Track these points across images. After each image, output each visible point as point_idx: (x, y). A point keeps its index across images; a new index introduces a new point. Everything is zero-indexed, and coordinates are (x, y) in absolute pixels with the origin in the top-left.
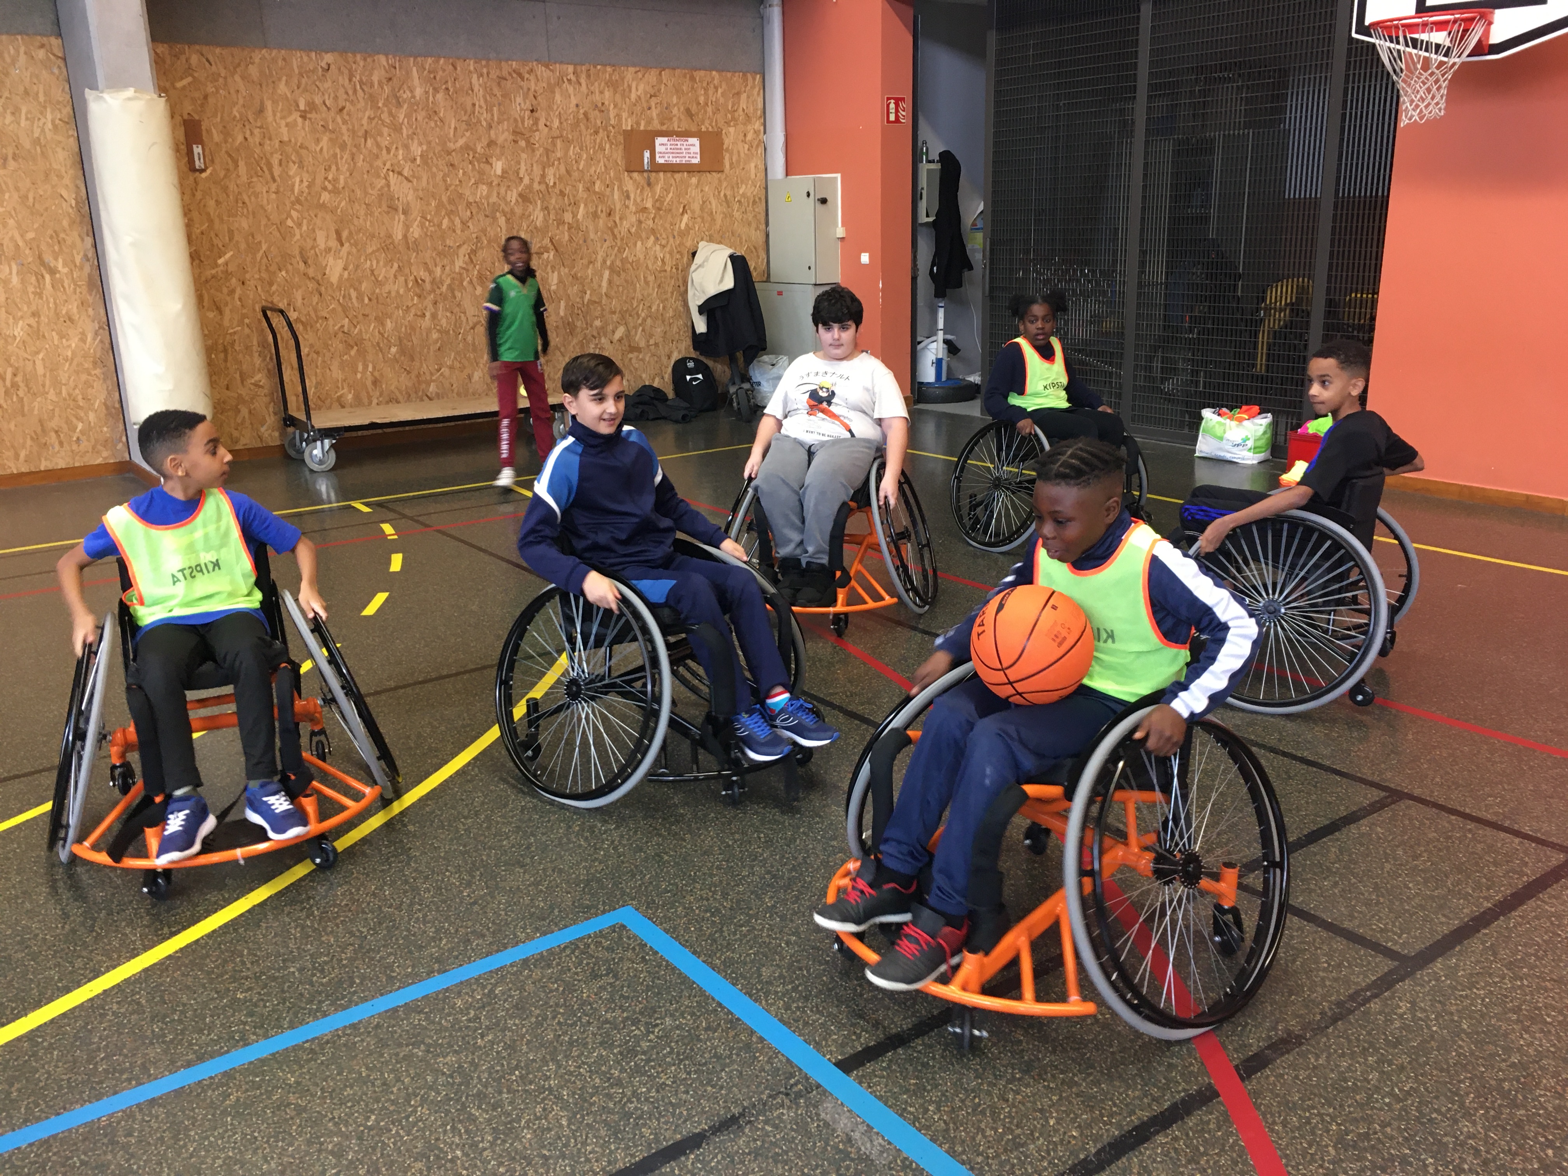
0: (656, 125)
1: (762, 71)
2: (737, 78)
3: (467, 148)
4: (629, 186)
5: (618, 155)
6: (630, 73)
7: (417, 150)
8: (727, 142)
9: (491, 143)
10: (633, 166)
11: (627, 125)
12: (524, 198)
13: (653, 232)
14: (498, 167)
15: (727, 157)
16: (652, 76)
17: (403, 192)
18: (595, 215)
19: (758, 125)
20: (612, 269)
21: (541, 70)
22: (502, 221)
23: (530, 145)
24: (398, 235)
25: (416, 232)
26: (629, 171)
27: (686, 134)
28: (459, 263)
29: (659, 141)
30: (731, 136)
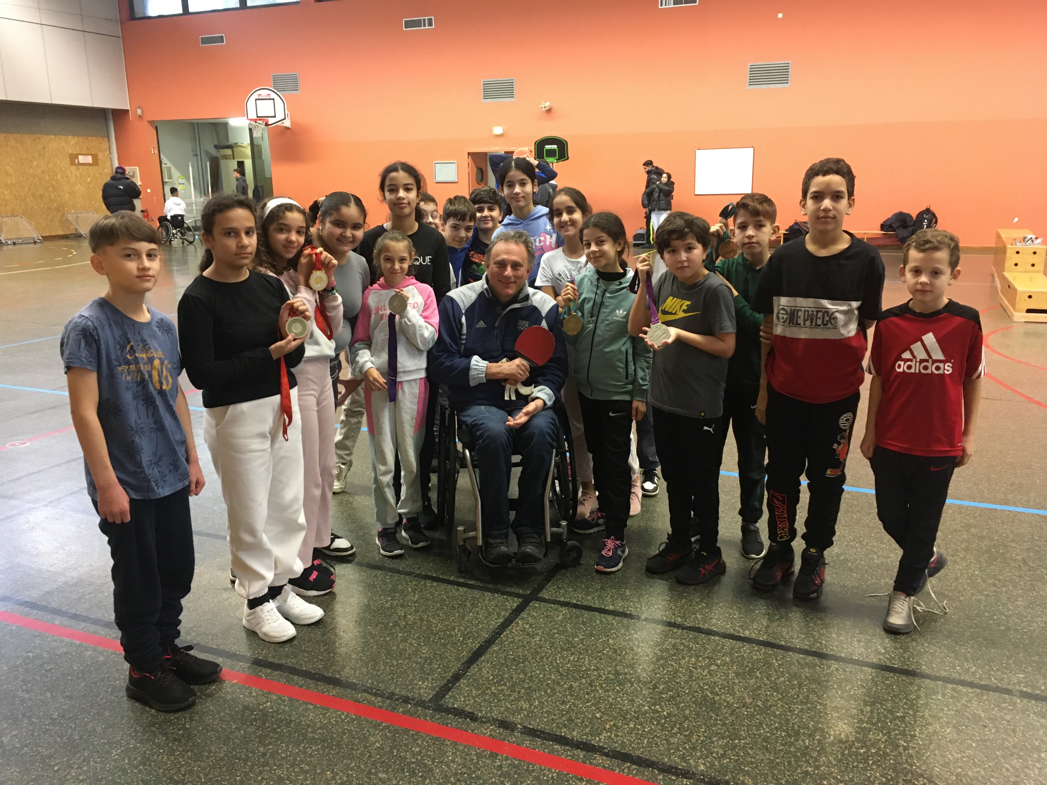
0: (78, 152)
1: (108, 137)
2: (101, 139)
3: (26, 158)
4: (72, 170)
5: (68, 160)
6: (70, 137)
7: (13, 159)
8: (99, 157)
9: (33, 157)
10: (73, 163)
11: (70, 152)
12: (43, 172)
13: (80, 183)
14: (35, 164)
15: (100, 162)
16: (76, 138)
17: (10, 170)
18: (63, 177)
19: (108, 152)
20: (69, 193)
21: (45, 137)
22: (37, 179)
23: (44, 158)
24: (9, 182)
25: (14, 181)
26: (72, 165)
27: (87, 155)
28: (26, 190)
29: (80, 157)
30: (100, 156)
